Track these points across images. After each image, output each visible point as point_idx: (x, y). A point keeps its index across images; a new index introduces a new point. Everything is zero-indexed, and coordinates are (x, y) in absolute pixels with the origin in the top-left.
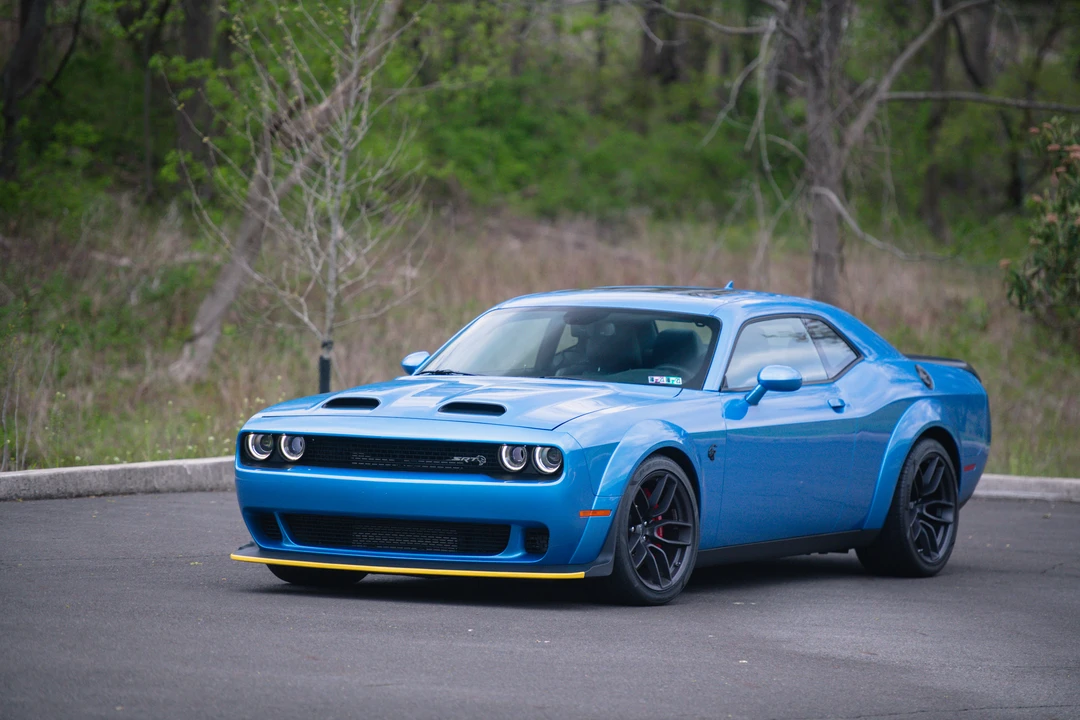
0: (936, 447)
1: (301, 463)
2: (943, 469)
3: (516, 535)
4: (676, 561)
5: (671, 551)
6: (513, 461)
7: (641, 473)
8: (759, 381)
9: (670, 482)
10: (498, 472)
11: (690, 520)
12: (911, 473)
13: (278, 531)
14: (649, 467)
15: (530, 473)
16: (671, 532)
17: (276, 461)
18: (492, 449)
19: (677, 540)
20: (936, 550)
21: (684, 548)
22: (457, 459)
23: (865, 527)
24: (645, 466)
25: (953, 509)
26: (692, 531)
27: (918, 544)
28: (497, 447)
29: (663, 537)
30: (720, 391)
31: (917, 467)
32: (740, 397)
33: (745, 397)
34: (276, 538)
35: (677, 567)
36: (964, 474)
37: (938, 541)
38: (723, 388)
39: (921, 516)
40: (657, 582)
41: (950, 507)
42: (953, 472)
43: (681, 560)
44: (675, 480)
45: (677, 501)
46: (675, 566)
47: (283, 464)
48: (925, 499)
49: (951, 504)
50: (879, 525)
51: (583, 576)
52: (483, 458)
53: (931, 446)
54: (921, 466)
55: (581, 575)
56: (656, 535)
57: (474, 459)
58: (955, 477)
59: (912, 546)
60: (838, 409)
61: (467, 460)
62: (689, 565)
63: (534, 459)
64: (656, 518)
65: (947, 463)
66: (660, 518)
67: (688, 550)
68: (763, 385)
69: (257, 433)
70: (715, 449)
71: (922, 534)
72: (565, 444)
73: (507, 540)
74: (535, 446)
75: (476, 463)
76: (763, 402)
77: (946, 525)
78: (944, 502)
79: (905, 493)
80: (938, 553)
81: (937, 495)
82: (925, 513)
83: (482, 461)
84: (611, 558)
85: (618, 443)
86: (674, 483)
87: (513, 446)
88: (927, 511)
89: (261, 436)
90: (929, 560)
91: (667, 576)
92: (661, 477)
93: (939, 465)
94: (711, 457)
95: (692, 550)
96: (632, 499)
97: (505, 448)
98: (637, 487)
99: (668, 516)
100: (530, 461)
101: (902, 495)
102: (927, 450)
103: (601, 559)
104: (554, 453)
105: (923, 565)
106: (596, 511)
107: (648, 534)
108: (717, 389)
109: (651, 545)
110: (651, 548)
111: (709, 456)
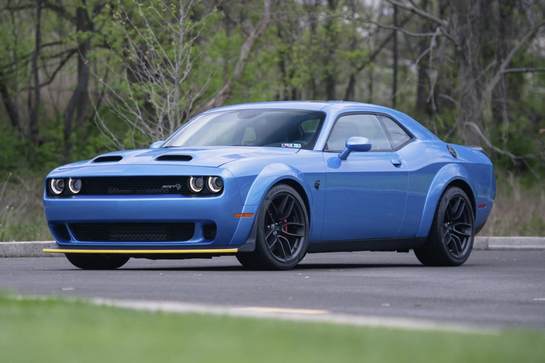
0: (459, 192)
1: (80, 194)
2: (464, 204)
3: (198, 229)
4: (295, 246)
5: (293, 240)
6: (197, 187)
7: (272, 193)
8: (346, 146)
9: (290, 200)
10: (187, 192)
11: (303, 221)
12: (444, 205)
13: (68, 234)
14: (277, 190)
15: (206, 192)
16: (292, 229)
17: (66, 194)
18: (184, 180)
19: (296, 234)
20: (461, 251)
21: (300, 238)
23: (417, 236)
24: (274, 189)
25: (471, 228)
26: (304, 227)
27: (450, 246)
28: (187, 178)
29: (288, 232)
30: (323, 151)
31: (448, 202)
32: (335, 155)
33: (339, 156)
34: (68, 238)
35: (296, 249)
36: (478, 209)
37: (462, 247)
38: (325, 149)
39: (452, 231)
40: (283, 257)
41: (470, 227)
42: (471, 207)
43: (298, 245)
44: (293, 198)
45: (295, 211)
46: (295, 248)
47: (70, 195)
48: (454, 222)
49: (470, 225)
50: (426, 234)
51: (237, 251)
52: (179, 185)
53: (456, 191)
54: (450, 201)
55: (235, 250)
56: (283, 231)
57: (174, 186)
58: (472, 210)
59: (446, 248)
60: (397, 165)
61: (170, 187)
62: (302, 248)
63: (208, 184)
64: (283, 221)
65: (466, 201)
66: (286, 221)
67: (302, 240)
68: (349, 148)
69: (56, 178)
70: (319, 183)
71: (452, 241)
72: (225, 175)
73: (193, 232)
74: (208, 177)
75: (176, 188)
76: (348, 158)
77: (467, 237)
78: (466, 223)
79: (441, 217)
80: (462, 252)
81: (461, 219)
82: (454, 229)
83: (179, 187)
84: (254, 241)
85: (256, 176)
86: (293, 200)
87: (196, 177)
88: (456, 229)
89: (58, 181)
90: (456, 256)
91: (289, 254)
92: (285, 197)
93: (462, 202)
94: (317, 187)
95: (305, 239)
96: (266, 208)
97: (192, 179)
98: (269, 202)
99: (290, 219)
100: (206, 186)
101: (439, 218)
102: (454, 192)
103: (248, 242)
104: (219, 181)
105: (452, 258)
106: (244, 215)
107: (278, 230)
108: (322, 150)
109: (280, 236)
110: (280, 238)
111: (315, 187)
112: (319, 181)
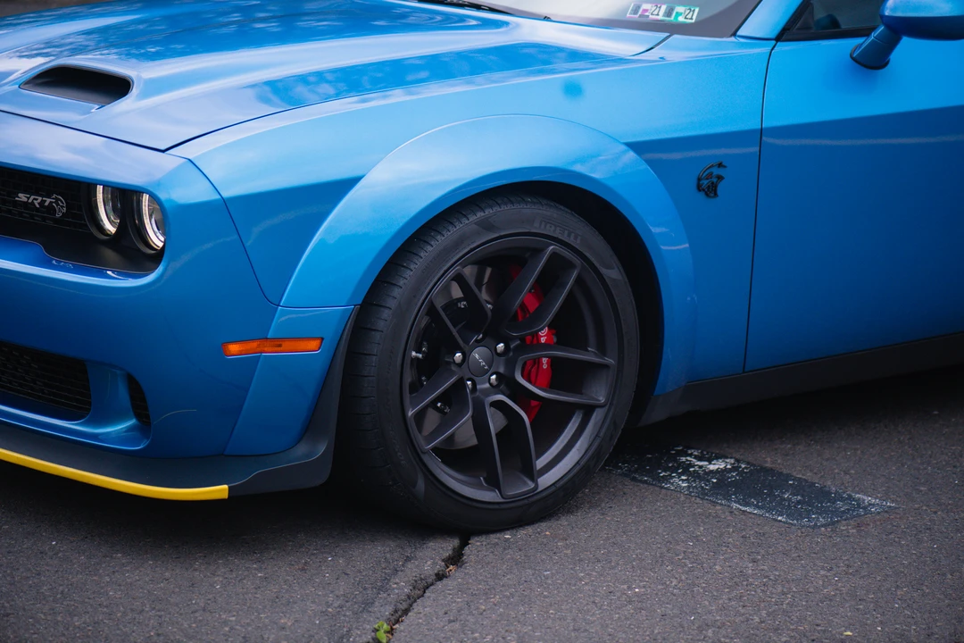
3: (108, 386)
8: (881, 17)
15: (130, 246)
22: (22, 197)
30: (780, 38)
51: (225, 495)
52: (59, 201)
55: (220, 491)
61: (37, 201)
63: (142, 215)
64: (536, 336)
67: (597, 417)
68: (888, 26)
73: (90, 397)
75: (51, 209)
83: (59, 207)
84: (322, 448)
100: (125, 219)
103: (303, 448)
106: (277, 342)
107: (501, 370)
108: (773, 34)
109: (500, 397)
110: (498, 405)
111: (699, 188)
112: (720, 165)
